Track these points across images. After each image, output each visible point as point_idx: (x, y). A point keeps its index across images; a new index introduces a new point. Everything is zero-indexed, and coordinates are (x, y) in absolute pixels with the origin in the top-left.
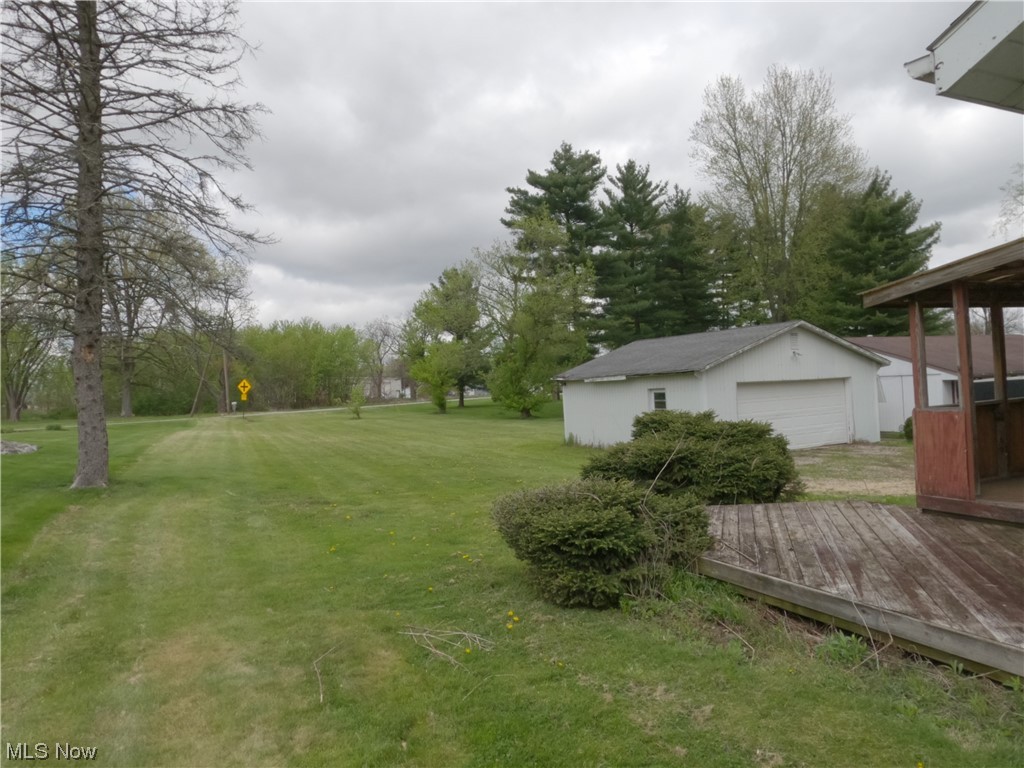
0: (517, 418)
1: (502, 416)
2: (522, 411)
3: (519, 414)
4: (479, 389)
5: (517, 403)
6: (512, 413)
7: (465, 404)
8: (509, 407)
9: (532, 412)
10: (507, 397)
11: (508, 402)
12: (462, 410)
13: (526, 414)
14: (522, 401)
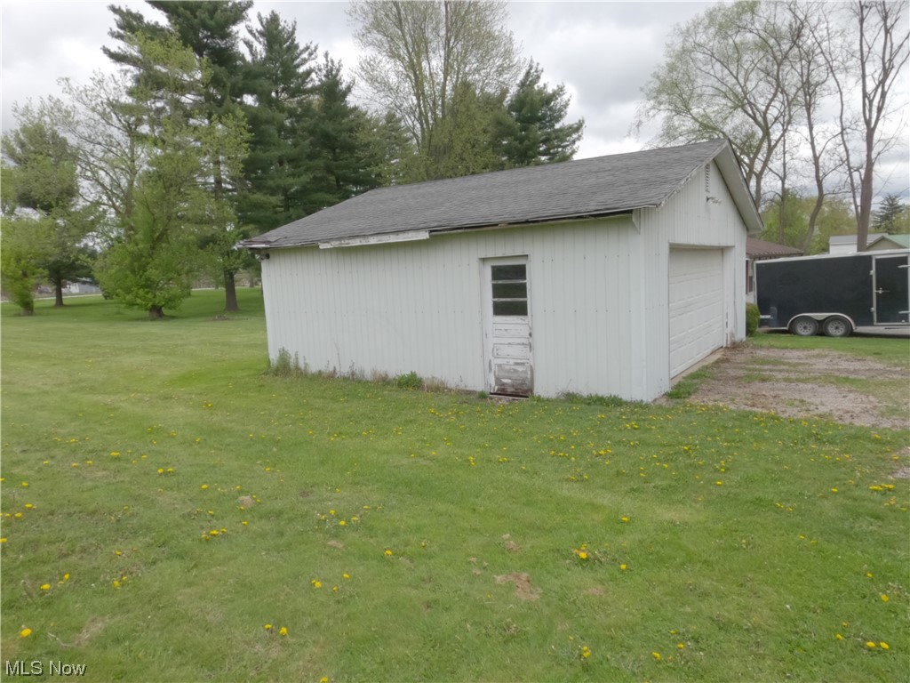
0: (144, 319)
1: (120, 317)
2: (151, 310)
3: (147, 313)
4: (84, 283)
5: (144, 299)
6: (136, 312)
7: (65, 302)
8: (131, 304)
9: (164, 310)
10: (128, 291)
11: (129, 297)
12: (60, 310)
13: (157, 312)
14: (150, 296)
